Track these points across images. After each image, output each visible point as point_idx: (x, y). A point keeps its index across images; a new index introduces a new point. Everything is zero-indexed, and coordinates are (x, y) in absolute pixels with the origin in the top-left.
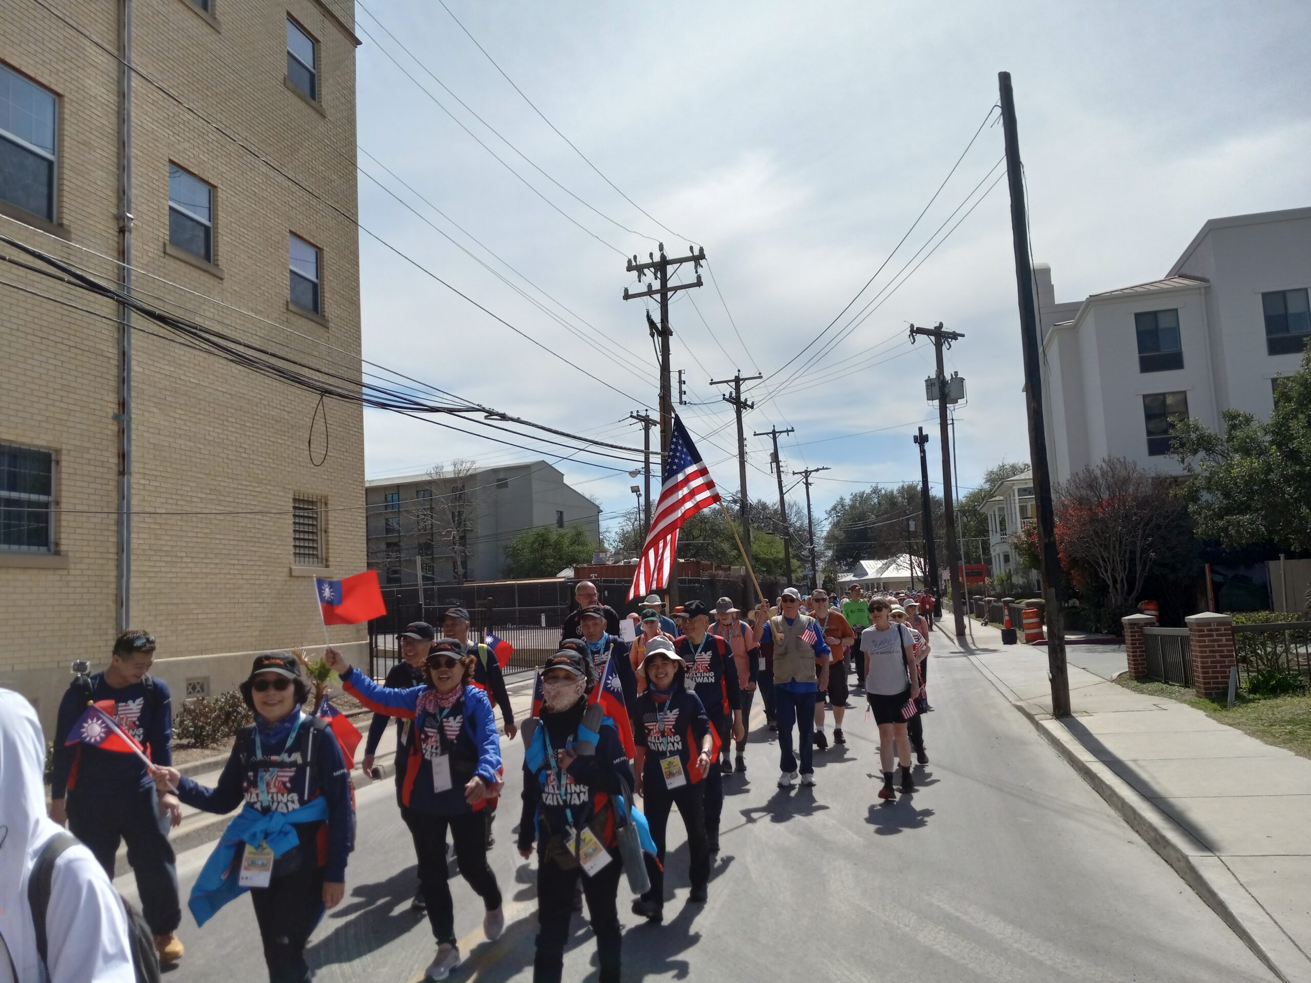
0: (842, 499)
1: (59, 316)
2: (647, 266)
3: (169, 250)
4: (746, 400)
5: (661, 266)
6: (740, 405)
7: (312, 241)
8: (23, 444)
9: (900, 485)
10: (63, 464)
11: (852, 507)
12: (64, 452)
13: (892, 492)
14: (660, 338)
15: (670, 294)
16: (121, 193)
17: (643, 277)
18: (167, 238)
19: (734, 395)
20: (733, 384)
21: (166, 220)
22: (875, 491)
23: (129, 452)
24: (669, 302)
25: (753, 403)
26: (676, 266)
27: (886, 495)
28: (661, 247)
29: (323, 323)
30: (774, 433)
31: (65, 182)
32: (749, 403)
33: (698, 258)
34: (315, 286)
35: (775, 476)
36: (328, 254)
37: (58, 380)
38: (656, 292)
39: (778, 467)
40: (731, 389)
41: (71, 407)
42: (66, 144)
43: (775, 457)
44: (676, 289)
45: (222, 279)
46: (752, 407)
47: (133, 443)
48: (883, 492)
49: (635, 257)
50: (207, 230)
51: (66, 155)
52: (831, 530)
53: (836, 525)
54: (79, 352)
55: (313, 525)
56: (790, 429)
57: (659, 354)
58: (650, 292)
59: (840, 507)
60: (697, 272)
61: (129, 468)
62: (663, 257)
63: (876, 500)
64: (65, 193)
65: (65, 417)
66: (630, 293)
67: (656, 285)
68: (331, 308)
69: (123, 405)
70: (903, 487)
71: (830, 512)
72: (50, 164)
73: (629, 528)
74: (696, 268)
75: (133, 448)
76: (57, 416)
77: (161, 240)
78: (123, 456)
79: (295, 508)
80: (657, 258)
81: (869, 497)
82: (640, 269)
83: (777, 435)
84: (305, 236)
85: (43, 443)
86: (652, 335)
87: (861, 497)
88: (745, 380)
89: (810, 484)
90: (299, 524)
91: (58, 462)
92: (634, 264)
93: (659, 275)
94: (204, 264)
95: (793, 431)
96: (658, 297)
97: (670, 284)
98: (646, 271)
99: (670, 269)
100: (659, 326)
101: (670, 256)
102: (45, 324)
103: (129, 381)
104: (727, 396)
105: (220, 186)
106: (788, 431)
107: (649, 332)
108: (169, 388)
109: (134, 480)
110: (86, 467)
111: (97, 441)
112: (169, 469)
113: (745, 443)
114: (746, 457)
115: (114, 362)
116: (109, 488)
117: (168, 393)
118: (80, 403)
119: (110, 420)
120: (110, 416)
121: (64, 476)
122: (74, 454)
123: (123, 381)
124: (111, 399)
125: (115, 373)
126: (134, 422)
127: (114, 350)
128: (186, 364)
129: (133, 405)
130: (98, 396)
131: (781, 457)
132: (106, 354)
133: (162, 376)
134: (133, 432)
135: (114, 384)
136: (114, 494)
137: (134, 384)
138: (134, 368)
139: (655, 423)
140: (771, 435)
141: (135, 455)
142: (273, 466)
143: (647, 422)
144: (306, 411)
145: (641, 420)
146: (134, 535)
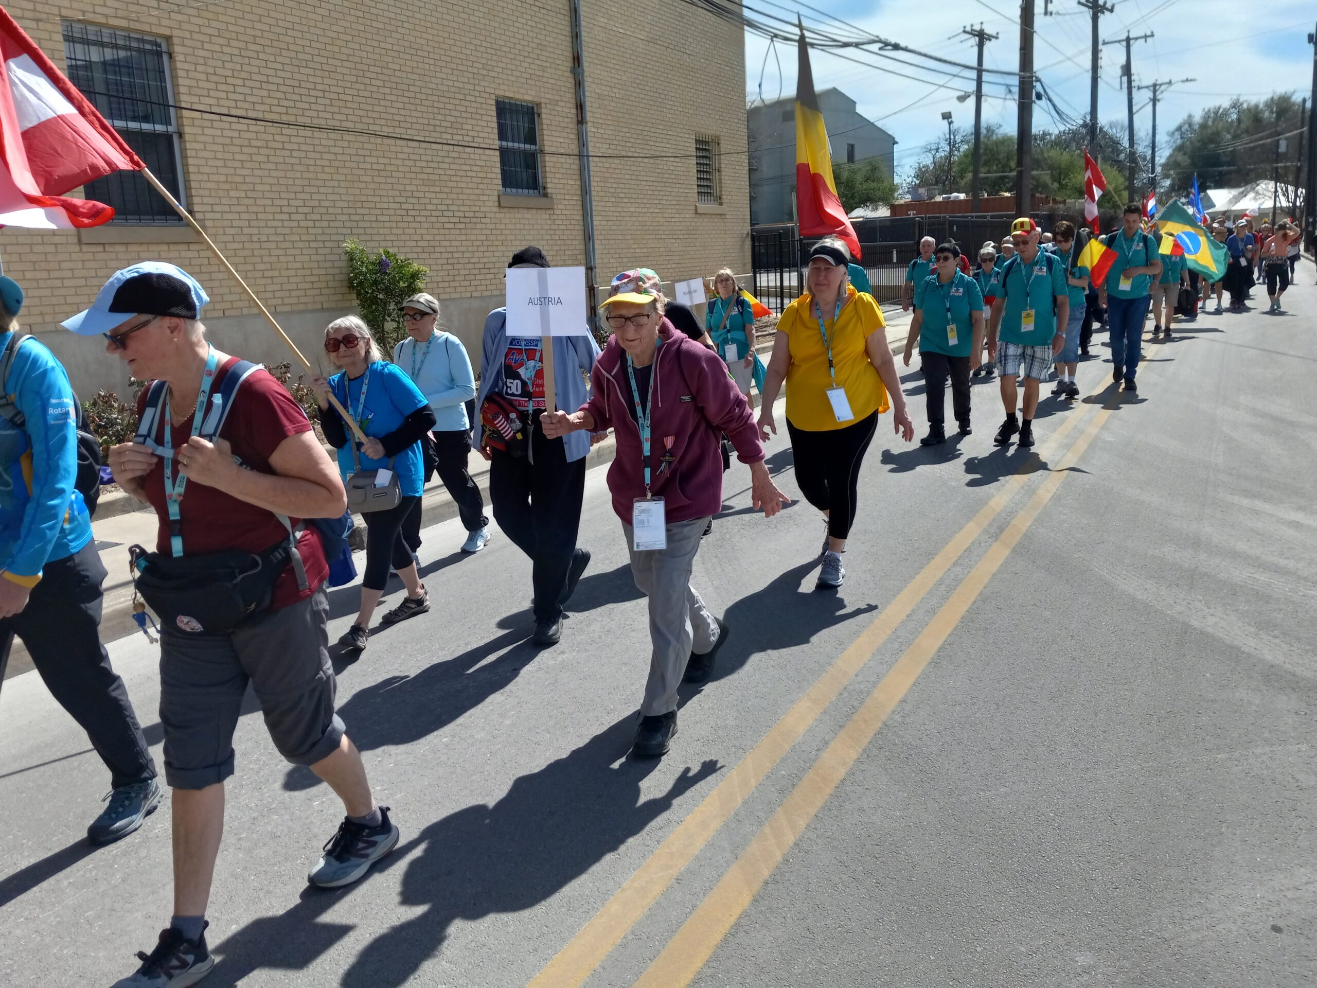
0: (1190, 116)
6: (1097, 9)
8: (518, 100)
9: (1269, 96)
10: (544, 116)
12: (543, 105)
13: (1257, 106)
22: (1235, 105)
23: (584, 103)
25: (1113, 6)
27: (1249, 109)
30: (1129, 39)
35: (1126, 91)
37: (535, 40)
39: (1130, 82)
41: (544, 64)
43: (1127, 70)
46: (1111, 10)
47: (586, 94)
48: (1245, 106)
54: (545, 12)
55: (710, 165)
56: (1149, 33)
59: (1186, 126)
61: (585, 117)
63: (1234, 117)
65: (541, 74)
69: (577, 59)
70: (1272, 98)
71: (1173, 133)
75: (586, 99)
76: (536, 72)
78: (580, 107)
79: (697, 149)
81: (1226, 113)
83: (1132, 42)
85: (530, 98)
87: (1216, 113)
89: (1159, 101)
90: (700, 164)
91: (539, 115)
95: (1153, 36)
103: (580, 35)
106: (1145, 37)
108: (605, 40)
109: (589, 129)
110: (557, 118)
111: (562, 94)
112: (610, 118)
113: (1100, 55)
114: (1100, 72)
115: (568, 18)
116: (572, 136)
117: (604, 44)
118: (549, 60)
119: (569, 74)
120: (569, 69)
121: (545, 127)
122: (548, 106)
123: (576, 36)
124: (568, 54)
125: (568, 29)
126: (586, 74)
127: (567, 8)
128: (616, 14)
129: (584, 59)
130: (560, 52)
131: (1133, 70)
132: (562, 12)
133: (600, 29)
134: (586, 84)
135: (569, 39)
136: (576, 142)
137: (583, 38)
138: (583, 23)
139: (990, 38)
140: (1124, 43)
141: (588, 105)
142: (680, 109)
143: (982, 37)
144: (702, 53)
145: (975, 35)
146: (592, 179)
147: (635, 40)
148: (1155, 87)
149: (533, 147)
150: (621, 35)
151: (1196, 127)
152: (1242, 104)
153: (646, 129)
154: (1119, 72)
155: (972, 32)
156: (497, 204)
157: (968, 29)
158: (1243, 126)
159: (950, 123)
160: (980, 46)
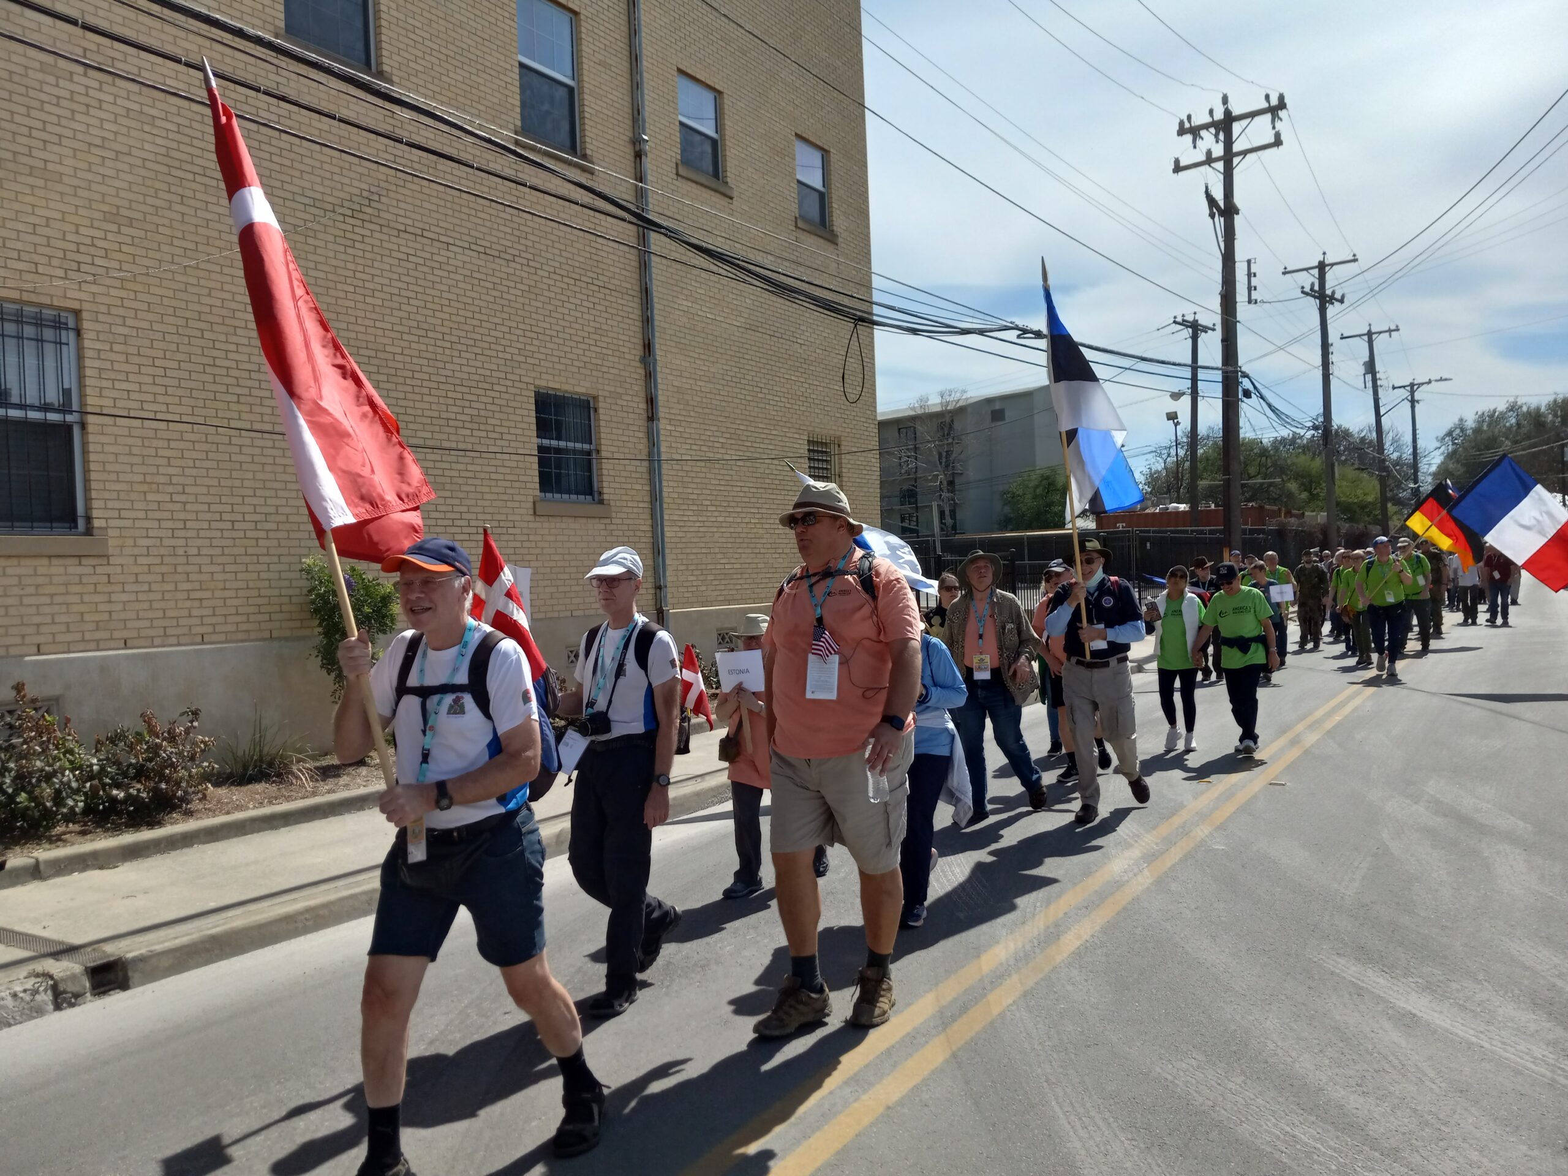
0: (1461, 420)
1: (588, 256)
2: (1206, 127)
3: (681, 172)
4: (1333, 293)
5: (1225, 124)
6: (1323, 298)
7: (818, 143)
8: (566, 391)
9: (1551, 398)
10: (601, 411)
11: (1477, 431)
12: (601, 399)
13: (1538, 409)
14: (1222, 219)
15: (1236, 160)
16: (636, 113)
17: (1199, 142)
18: (679, 157)
19: (1316, 288)
20: (1316, 272)
21: (677, 137)
22: (1513, 408)
23: (656, 396)
24: (1235, 172)
25: (1343, 296)
26: (1243, 123)
27: (1529, 412)
28: (1224, 100)
29: (831, 238)
30: (1370, 334)
31: (586, 109)
32: (1338, 296)
33: (1276, 109)
34: (822, 196)
35: (1370, 391)
36: (834, 157)
37: (592, 324)
38: (1218, 159)
39: (1374, 380)
40: (1312, 279)
41: (604, 351)
42: (585, 67)
43: (1370, 367)
44: (1245, 153)
45: (731, 198)
46: (1342, 301)
47: (660, 386)
48: (1525, 409)
49: (1188, 117)
50: (714, 143)
51: (585, 78)
52: (1442, 463)
53: (1450, 456)
54: (608, 292)
55: (826, 469)
56: (1393, 327)
57: (1221, 239)
58: (1209, 160)
59: (1458, 431)
60: (1274, 128)
61: (657, 413)
62: (1227, 112)
63: (1513, 421)
64: (587, 121)
65: (599, 362)
66: (1182, 163)
67: (1218, 150)
68: (840, 222)
69: (648, 347)
70: (1555, 401)
71: (1443, 439)
72: (571, 90)
73: (1159, 466)
74: (1273, 122)
75: (660, 392)
76: (594, 361)
77: (674, 160)
78: (651, 401)
79: (809, 450)
80: (1219, 115)
81: (1503, 415)
82: (1195, 132)
83: (1374, 336)
84: (811, 139)
85: (583, 390)
86: (1212, 216)
87: (1491, 416)
88: (1332, 265)
89: (1418, 402)
90: (814, 468)
91: (596, 410)
92: (1187, 125)
93: (1221, 136)
94: (713, 183)
95: (1397, 330)
96: (1220, 165)
97: (1237, 147)
98: (1203, 133)
99: (1236, 127)
100: (1222, 204)
102: (577, 264)
103: (653, 320)
104: (1307, 289)
105: (725, 91)
106: (1390, 331)
107: (1207, 211)
108: (688, 326)
109: (661, 426)
110: (620, 414)
111: (628, 386)
112: (692, 414)
113: (1331, 350)
114: (1332, 368)
115: (637, 300)
116: (641, 435)
117: (687, 331)
118: (610, 346)
119: (638, 364)
120: (637, 358)
121: (602, 423)
122: (609, 400)
123: (647, 321)
124: (638, 340)
125: (639, 313)
126: (659, 364)
127: (637, 288)
128: (703, 297)
129: (657, 346)
130: (627, 338)
131: (1379, 367)
132: (630, 292)
133: (681, 313)
134: (659, 375)
135: (639, 324)
136: (645, 441)
137: (656, 323)
138: (656, 306)
139: (1205, 329)
140: (1366, 338)
141: (661, 399)
142: (788, 405)
143: (1196, 329)
144: (818, 342)
145: (1187, 327)
146: (664, 483)
147: (727, 326)
148: (1413, 387)
149: (586, 446)
150: (709, 321)
151: (1469, 432)
152: (1521, 407)
153: (742, 427)
154: (1362, 370)
155: (1184, 323)
156: (531, 512)
157: (1179, 319)
158: (1524, 430)
159: (1177, 424)
160: (1195, 339)
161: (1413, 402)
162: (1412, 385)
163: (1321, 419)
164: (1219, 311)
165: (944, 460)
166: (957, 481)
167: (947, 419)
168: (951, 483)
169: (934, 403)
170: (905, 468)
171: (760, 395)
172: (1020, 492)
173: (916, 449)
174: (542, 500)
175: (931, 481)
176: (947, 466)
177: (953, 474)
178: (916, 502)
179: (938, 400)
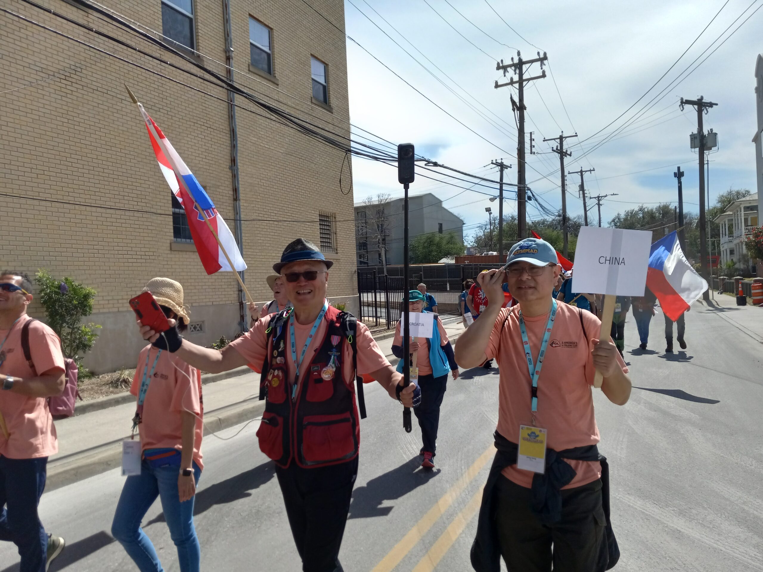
0: (619, 214)
1: (201, 110)
2: (510, 66)
3: (251, 69)
5: (519, 65)
6: (562, 153)
7: (323, 60)
9: (658, 205)
11: (626, 217)
13: (652, 210)
14: (518, 112)
15: (524, 83)
16: (226, 35)
17: (507, 74)
18: (250, 61)
19: (559, 148)
20: (558, 140)
21: (249, 50)
22: (641, 209)
23: (238, 187)
24: (524, 89)
25: (571, 153)
26: (528, 65)
27: (648, 212)
28: (519, 53)
29: (330, 110)
30: (581, 172)
31: (199, 31)
32: (569, 152)
33: (543, 59)
34: (324, 87)
35: (582, 199)
36: (331, 68)
37: (204, 147)
38: (516, 82)
39: (584, 194)
40: (557, 144)
41: (210, 162)
42: (198, 7)
43: (582, 188)
44: (528, 80)
45: (278, 85)
46: (570, 155)
47: (240, 182)
48: (646, 210)
49: (502, 61)
50: (269, 55)
51: (198, 14)
54: (212, 130)
55: (329, 230)
56: (592, 169)
57: (518, 122)
58: (512, 83)
59: (617, 219)
60: (542, 68)
61: (239, 197)
62: (520, 60)
63: (641, 215)
64: (200, 38)
65: (207, 168)
66: (499, 84)
67: (516, 78)
68: (334, 101)
69: (233, 161)
70: (660, 206)
72: (191, 19)
73: (481, 234)
74: (541, 65)
75: (240, 186)
76: (205, 167)
77: (247, 63)
78: (235, 190)
79: (320, 220)
80: (516, 61)
81: (637, 213)
82: (505, 68)
83: (584, 173)
84: (319, 57)
86: (514, 111)
87: (632, 213)
88: (566, 137)
89: (601, 205)
90: (322, 229)
92: (501, 65)
93: (517, 71)
94: (268, 76)
95: (594, 170)
96: (517, 85)
97: (525, 77)
98: (509, 69)
99: (525, 67)
100: (518, 104)
101: (524, 60)
102: (195, 115)
103: (237, 146)
104: (555, 149)
105: (274, 28)
106: (590, 171)
107: (512, 107)
108: (255, 151)
109: (241, 204)
110: (218, 196)
111: (223, 182)
112: (259, 197)
113: (565, 178)
114: (566, 187)
115: (229, 135)
116: (230, 208)
117: (255, 154)
118: (214, 159)
119: (228, 170)
120: (228, 167)
122: (212, 189)
123: (234, 146)
124: (228, 157)
125: (229, 142)
126: (240, 170)
127: (228, 129)
128: (263, 136)
129: (238, 161)
130: (222, 156)
131: (585, 188)
132: (224, 131)
133: (252, 144)
134: (240, 176)
135: (229, 148)
136: (232, 211)
137: (239, 148)
138: (239, 139)
139: (507, 167)
140: (580, 173)
141: (241, 189)
142: (309, 195)
143: (502, 167)
144: (323, 163)
145: (498, 166)
146: (243, 235)
147: (276, 152)
148: (599, 198)
150: (267, 149)
151: (622, 220)
152: (644, 209)
153: (285, 206)
154: (578, 189)
155: (497, 164)
156: (169, 248)
157: (494, 162)
158: (646, 220)
159: (490, 214)
160: (502, 171)
161: (599, 205)
162: (598, 197)
163: (561, 212)
164: (517, 156)
165: (380, 228)
166: (387, 239)
167: (381, 208)
168: (384, 240)
169: (375, 200)
170: (361, 232)
171: (294, 189)
172: (417, 245)
173: (366, 223)
174: (175, 242)
175: (374, 238)
176: (382, 231)
177: (385, 235)
178: (367, 249)
179: (377, 199)
